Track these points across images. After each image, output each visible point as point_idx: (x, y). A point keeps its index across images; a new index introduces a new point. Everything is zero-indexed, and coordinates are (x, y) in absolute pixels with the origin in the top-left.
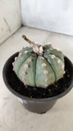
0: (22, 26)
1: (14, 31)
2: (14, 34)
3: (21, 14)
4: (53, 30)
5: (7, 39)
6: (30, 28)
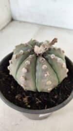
0: (12, 20)
4: (44, 23)
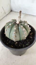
2: (7, 15)
5: (4, 17)
6: (15, 12)
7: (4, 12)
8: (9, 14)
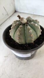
1: (10, 15)
2: (10, 17)
3: (14, 4)
7: (6, 13)
8: (12, 16)
